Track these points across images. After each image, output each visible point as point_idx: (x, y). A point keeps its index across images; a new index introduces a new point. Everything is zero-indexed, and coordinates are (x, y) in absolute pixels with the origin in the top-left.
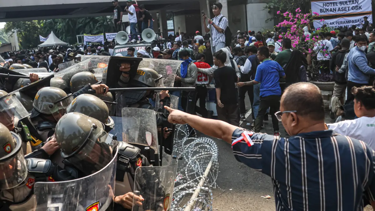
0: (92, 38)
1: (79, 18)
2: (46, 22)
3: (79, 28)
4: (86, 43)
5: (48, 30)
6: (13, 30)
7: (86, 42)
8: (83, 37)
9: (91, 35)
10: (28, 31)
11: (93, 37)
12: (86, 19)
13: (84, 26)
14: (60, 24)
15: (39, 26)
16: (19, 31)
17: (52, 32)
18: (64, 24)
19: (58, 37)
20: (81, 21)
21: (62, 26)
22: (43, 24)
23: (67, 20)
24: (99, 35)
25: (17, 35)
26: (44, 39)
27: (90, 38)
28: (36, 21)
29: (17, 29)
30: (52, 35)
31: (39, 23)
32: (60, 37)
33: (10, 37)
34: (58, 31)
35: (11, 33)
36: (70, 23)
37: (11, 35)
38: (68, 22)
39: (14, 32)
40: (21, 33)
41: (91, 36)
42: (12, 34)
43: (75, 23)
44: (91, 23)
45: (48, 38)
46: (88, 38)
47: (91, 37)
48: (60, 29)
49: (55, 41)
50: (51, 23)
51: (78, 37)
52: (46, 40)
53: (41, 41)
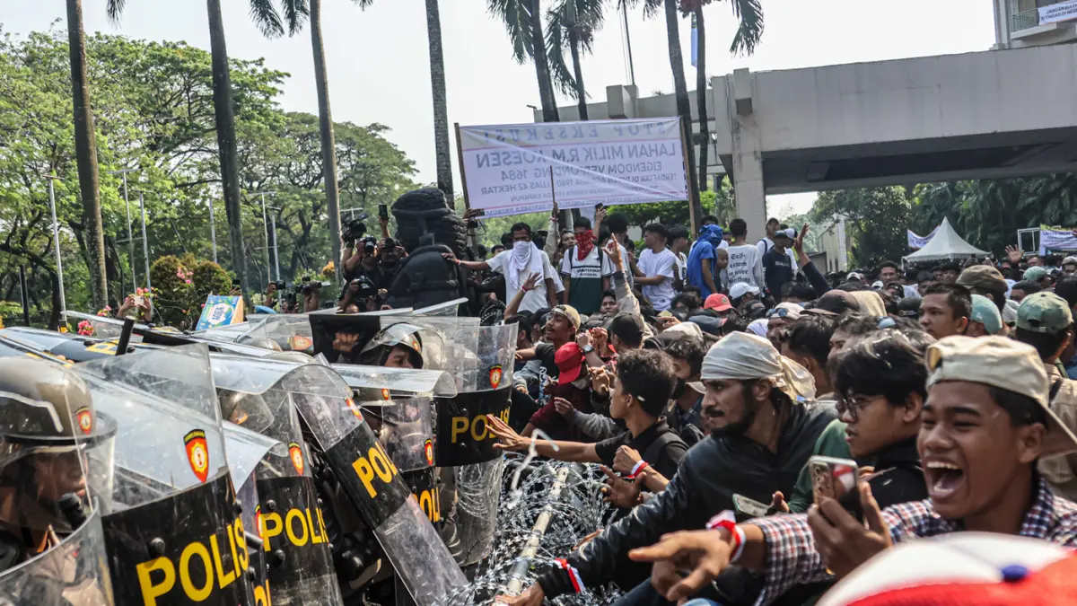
0: (1063, 236)
1: (1028, 178)
2: (928, 195)
3: (1029, 208)
4: (1046, 252)
5: (933, 216)
6: (835, 216)
7: (1047, 249)
8: (1037, 234)
9: (1064, 226)
10: (878, 218)
11: (1068, 233)
12: (1050, 181)
13: (1044, 201)
14: (970, 198)
15: (908, 204)
16: (852, 217)
17: (945, 220)
18: (981, 197)
19: (962, 235)
20: (1032, 186)
21: (975, 204)
22: (920, 199)
23: (991, 185)
25: (847, 229)
26: (919, 242)
27: (1058, 236)
28: (901, 189)
29: (847, 214)
30: (943, 231)
31: (909, 196)
32: (968, 236)
33: (828, 233)
34: (964, 218)
35: (829, 223)
36: (999, 192)
37: (830, 230)
38: (994, 190)
39: (838, 221)
40: (857, 224)
41: (1063, 231)
42: (833, 226)
43: (1014, 194)
44: (1063, 195)
45: (930, 237)
46: (1053, 237)
47: (1061, 233)
48: (969, 211)
49: (951, 246)
50: (943, 195)
51: (1023, 234)
52: (925, 243)
53: (911, 245)
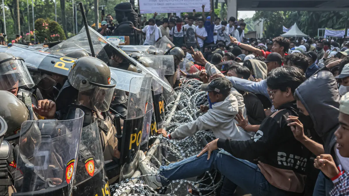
0: (333, 32)
1: (324, 12)
2: (291, 14)
3: (322, 22)
4: (326, 37)
5: (292, 22)
6: (260, 19)
7: (327, 36)
8: (324, 31)
9: (333, 29)
10: (274, 21)
11: (334, 31)
12: (331, 13)
13: (328, 20)
14: (304, 17)
15: (284, 17)
16: (266, 20)
17: (295, 24)
18: (308, 17)
19: (300, 29)
20: (325, 15)
21: (305, 19)
22: (288, 16)
23: (311, 13)
24: (340, 30)
25: (263, 24)
26: (286, 30)
27: (331, 32)
28: (282, 12)
29: (264, 19)
30: (294, 27)
31: (285, 15)
32: (302, 29)
33: (257, 26)
34: (301, 23)
35: (258, 22)
36: (314, 16)
37: (258, 24)
38: (312, 15)
39: (261, 21)
40: (267, 23)
41: (332, 30)
42: (259, 23)
43: (318, 17)
44: (334, 18)
45: (290, 29)
46: (329, 33)
47: (332, 31)
48: (303, 21)
49: (296, 32)
50: (295, 15)
51: (320, 30)
52: (288, 31)
53: (284, 31)
